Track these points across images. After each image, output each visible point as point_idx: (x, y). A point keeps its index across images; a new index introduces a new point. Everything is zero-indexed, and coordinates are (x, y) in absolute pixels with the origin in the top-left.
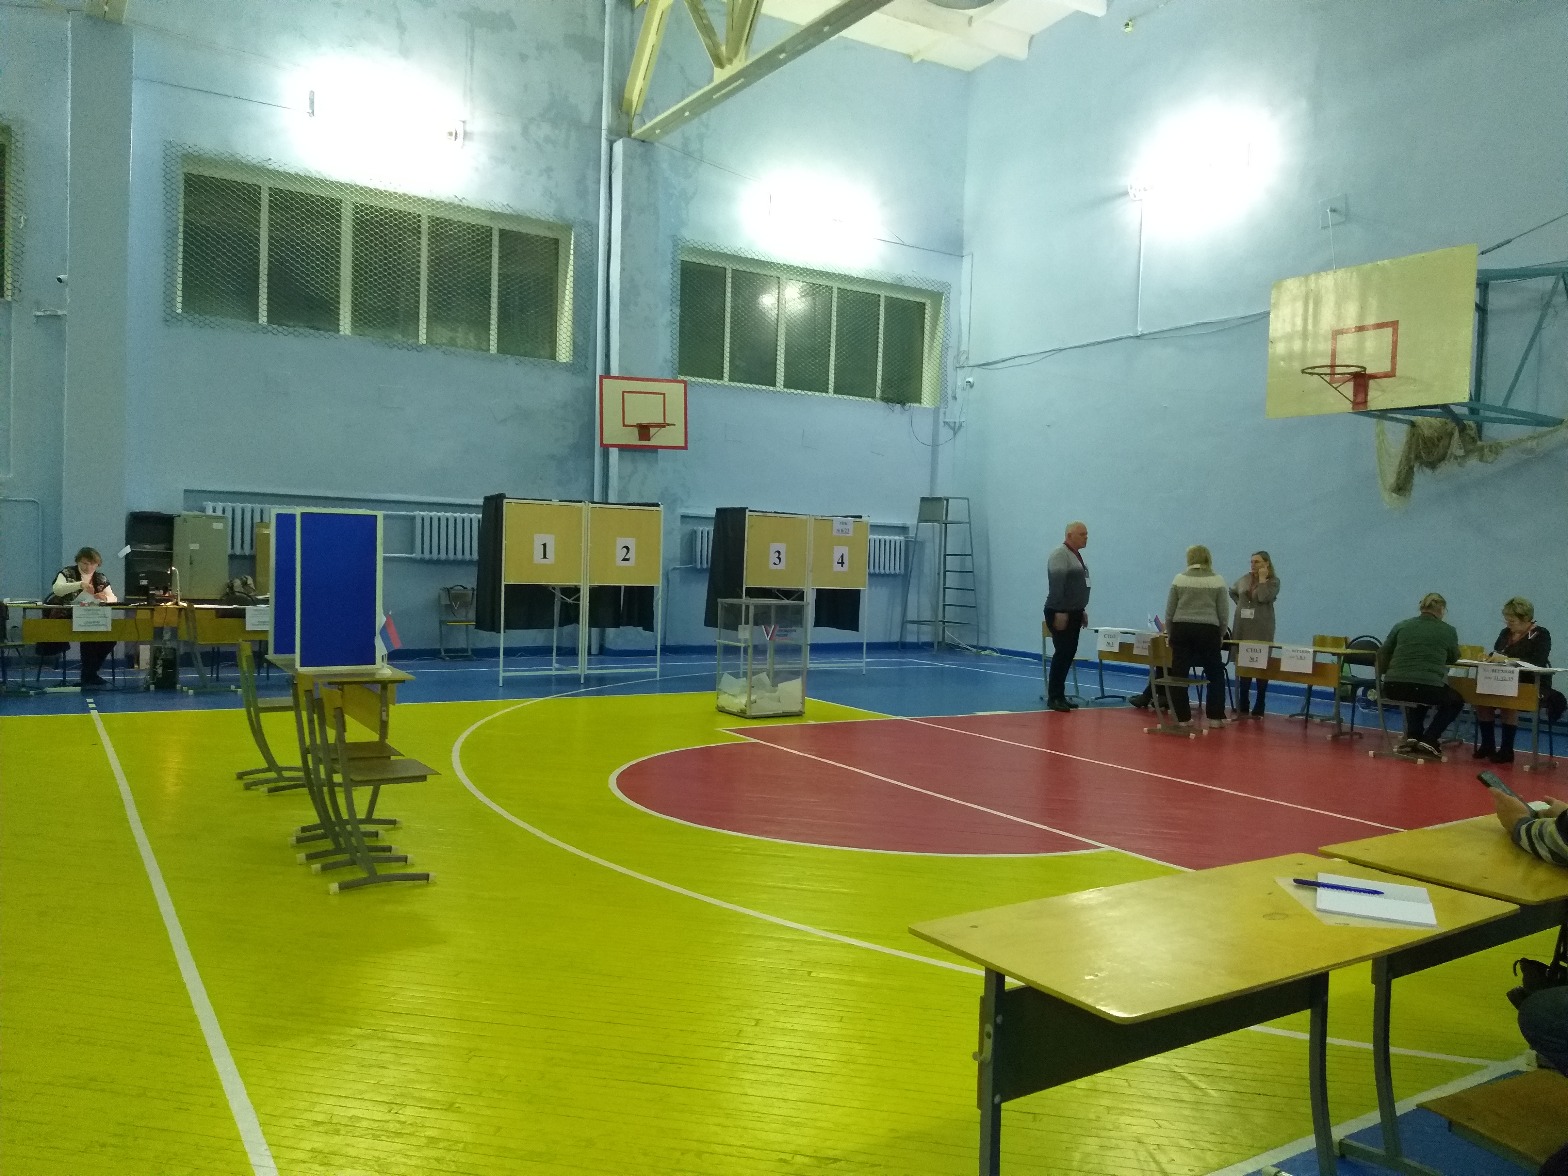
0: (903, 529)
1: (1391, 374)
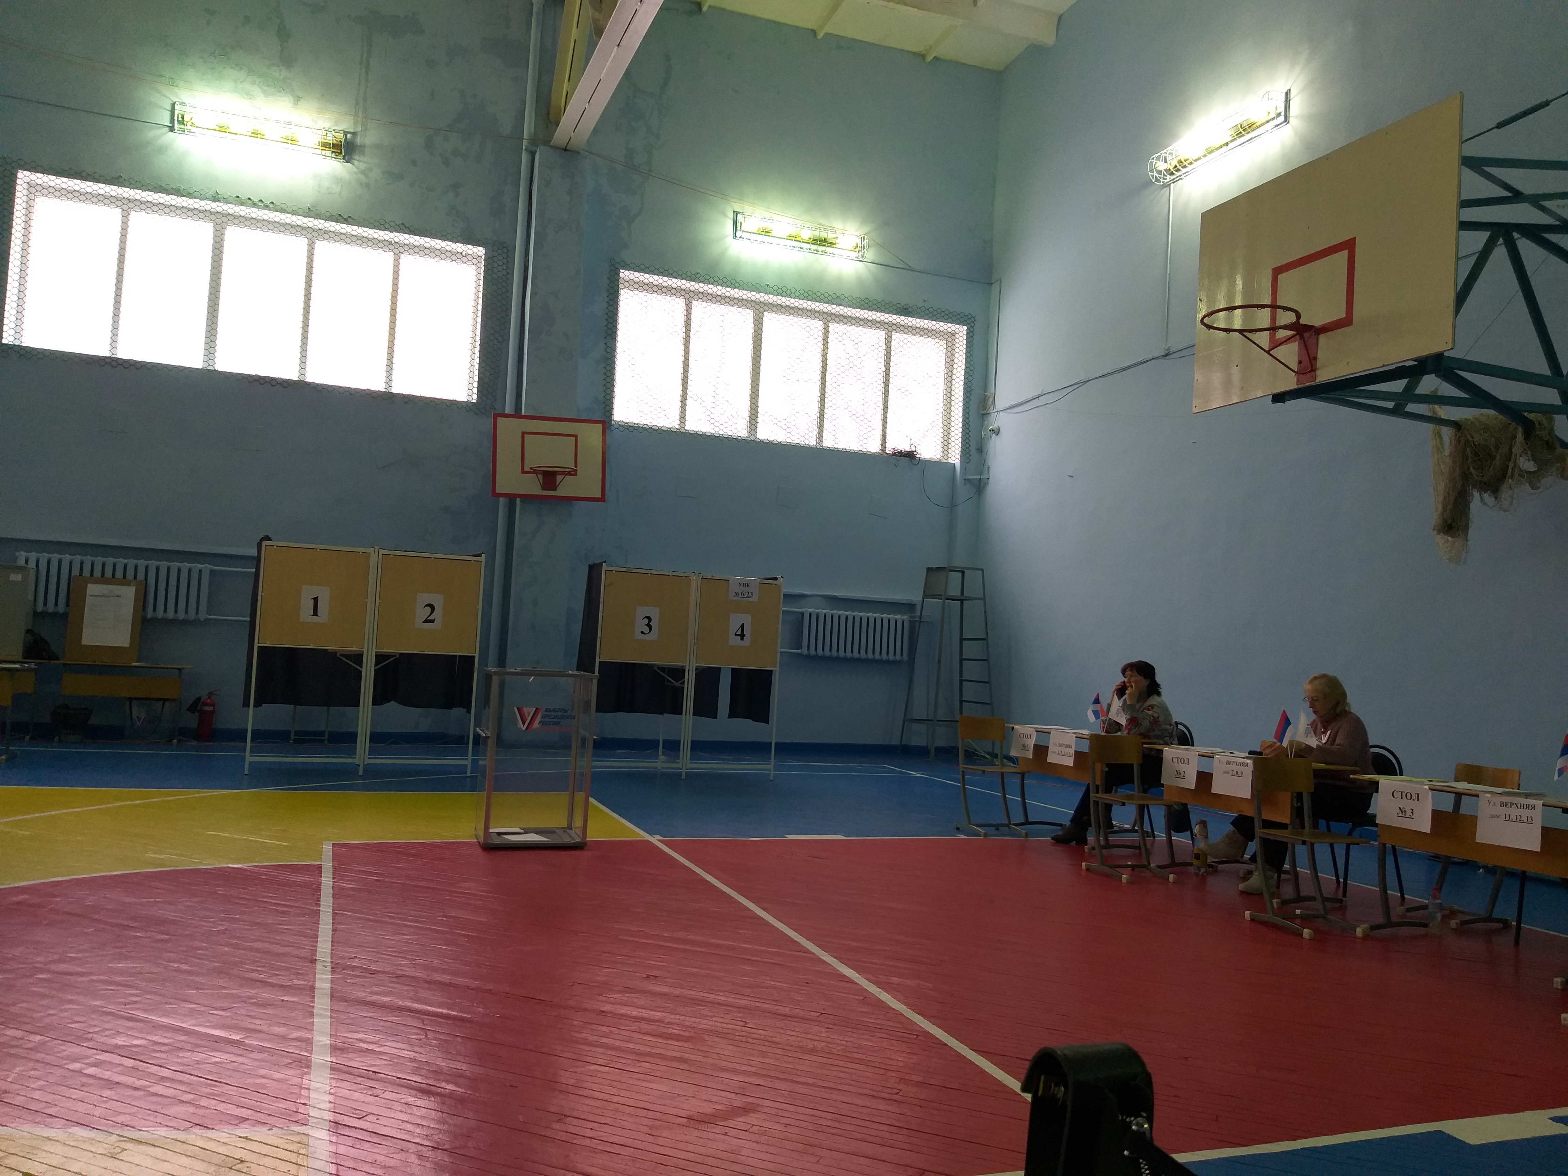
0: (909, 607)
1: (1346, 322)
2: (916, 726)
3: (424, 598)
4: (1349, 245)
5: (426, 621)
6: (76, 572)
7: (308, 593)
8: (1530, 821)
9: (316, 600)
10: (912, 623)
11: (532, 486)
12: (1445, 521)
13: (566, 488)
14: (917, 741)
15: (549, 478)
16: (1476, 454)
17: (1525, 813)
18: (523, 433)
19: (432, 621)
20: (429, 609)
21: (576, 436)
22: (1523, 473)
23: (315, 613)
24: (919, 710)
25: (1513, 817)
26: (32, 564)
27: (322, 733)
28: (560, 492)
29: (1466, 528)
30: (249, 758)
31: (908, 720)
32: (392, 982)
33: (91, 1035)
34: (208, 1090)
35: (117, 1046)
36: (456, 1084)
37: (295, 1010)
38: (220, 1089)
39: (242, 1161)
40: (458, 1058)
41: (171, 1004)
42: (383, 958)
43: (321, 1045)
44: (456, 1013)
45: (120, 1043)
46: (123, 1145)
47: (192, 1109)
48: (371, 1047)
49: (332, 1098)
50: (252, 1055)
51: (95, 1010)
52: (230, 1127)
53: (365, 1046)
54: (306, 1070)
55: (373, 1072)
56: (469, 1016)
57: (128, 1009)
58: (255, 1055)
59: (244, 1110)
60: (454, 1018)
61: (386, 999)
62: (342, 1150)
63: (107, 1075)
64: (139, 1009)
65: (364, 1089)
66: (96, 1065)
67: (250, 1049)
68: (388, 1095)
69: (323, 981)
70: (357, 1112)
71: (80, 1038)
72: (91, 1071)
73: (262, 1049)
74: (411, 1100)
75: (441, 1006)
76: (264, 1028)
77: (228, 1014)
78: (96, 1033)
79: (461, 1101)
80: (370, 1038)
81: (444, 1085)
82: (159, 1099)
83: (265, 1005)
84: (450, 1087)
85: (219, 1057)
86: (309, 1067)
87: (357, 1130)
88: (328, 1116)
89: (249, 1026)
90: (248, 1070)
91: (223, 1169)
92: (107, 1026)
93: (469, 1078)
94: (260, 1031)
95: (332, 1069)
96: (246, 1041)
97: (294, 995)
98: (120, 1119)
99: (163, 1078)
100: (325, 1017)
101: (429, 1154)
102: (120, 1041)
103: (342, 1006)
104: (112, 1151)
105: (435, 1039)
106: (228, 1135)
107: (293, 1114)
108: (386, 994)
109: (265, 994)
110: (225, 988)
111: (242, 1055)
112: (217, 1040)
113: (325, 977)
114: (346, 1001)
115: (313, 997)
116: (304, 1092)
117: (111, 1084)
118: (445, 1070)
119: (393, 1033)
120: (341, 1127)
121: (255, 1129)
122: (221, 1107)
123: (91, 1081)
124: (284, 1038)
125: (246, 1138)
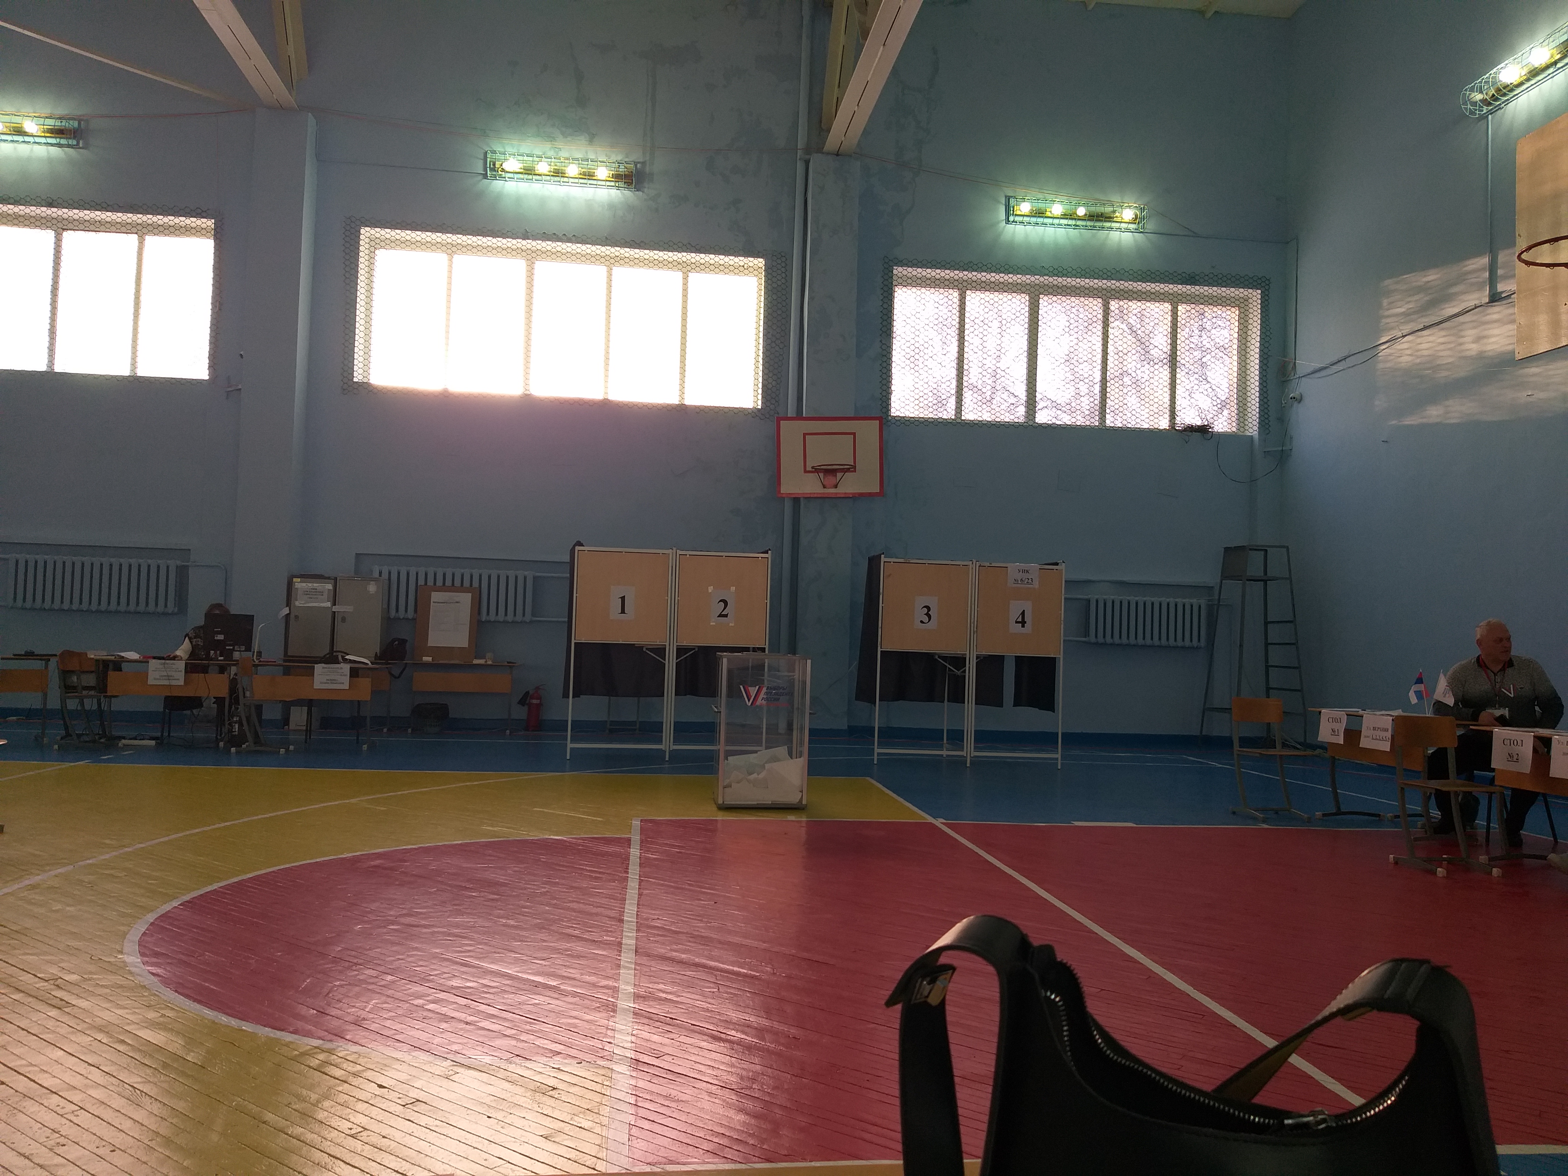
0: (1208, 590)
5: (720, 616)
6: (421, 582)
7: (616, 592)
11: (814, 485)
13: (846, 484)
14: (1217, 732)
15: (830, 476)
18: (805, 434)
19: (726, 616)
20: (722, 604)
21: (854, 434)
23: (623, 612)
24: (1221, 699)
26: (385, 575)
27: (633, 724)
28: (840, 490)
30: (570, 745)
31: (1208, 709)
32: (690, 941)
33: (432, 977)
34: (528, 1027)
35: (453, 987)
36: (743, 1032)
37: (604, 961)
38: (538, 1026)
39: (554, 1089)
40: (747, 1010)
41: (498, 953)
42: (682, 921)
43: (626, 993)
44: (745, 971)
45: (455, 984)
46: (456, 1069)
47: (514, 1043)
48: (669, 997)
49: (634, 1039)
50: (566, 999)
51: (435, 956)
52: (545, 1059)
53: (664, 995)
54: (612, 1014)
55: (671, 1018)
56: (758, 974)
57: (463, 956)
58: (570, 999)
59: (558, 1045)
60: (745, 976)
61: (683, 956)
62: (641, 1084)
63: (444, 1010)
64: (472, 957)
65: (662, 1033)
66: (435, 1002)
67: (564, 994)
68: (683, 1039)
69: (629, 939)
70: (655, 1052)
71: (423, 980)
72: (431, 1006)
73: (575, 995)
74: (704, 1044)
75: (733, 964)
76: (577, 976)
77: (547, 963)
78: (436, 975)
79: (749, 1048)
80: (669, 988)
81: (733, 1033)
82: (486, 1032)
83: (579, 957)
84: (739, 1035)
85: (538, 999)
86: (614, 1011)
87: (655, 1068)
88: (631, 1054)
89: (565, 974)
90: (562, 1011)
91: (538, 1094)
92: (445, 970)
93: (756, 1028)
94: (574, 979)
95: (635, 1014)
96: (562, 987)
97: (604, 949)
98: (455, 1047)
99: (493, 1016)
100: (629, 968)
101: (719, 1092)
102: (455, 983)
103: (644, 960)
104: (447, 1073)
105: (727, 993)
106: (543, 1066)
107: (600, 1050)
108: (684, 952)
109: (579, 947)
110: (544, 941)
111: (557, 999)
112: (537, 985)
113: (631, 935)
114: (649, 956)
115: (620, 951)
116: (609, 1033)
118: (735, 1020)
119: (689, 986)
120: (640, 1063)
121: (566, 1061)
122: (539, 1042)
123: (430, 1015)
124: (594, 985)
125: (559, 1069)
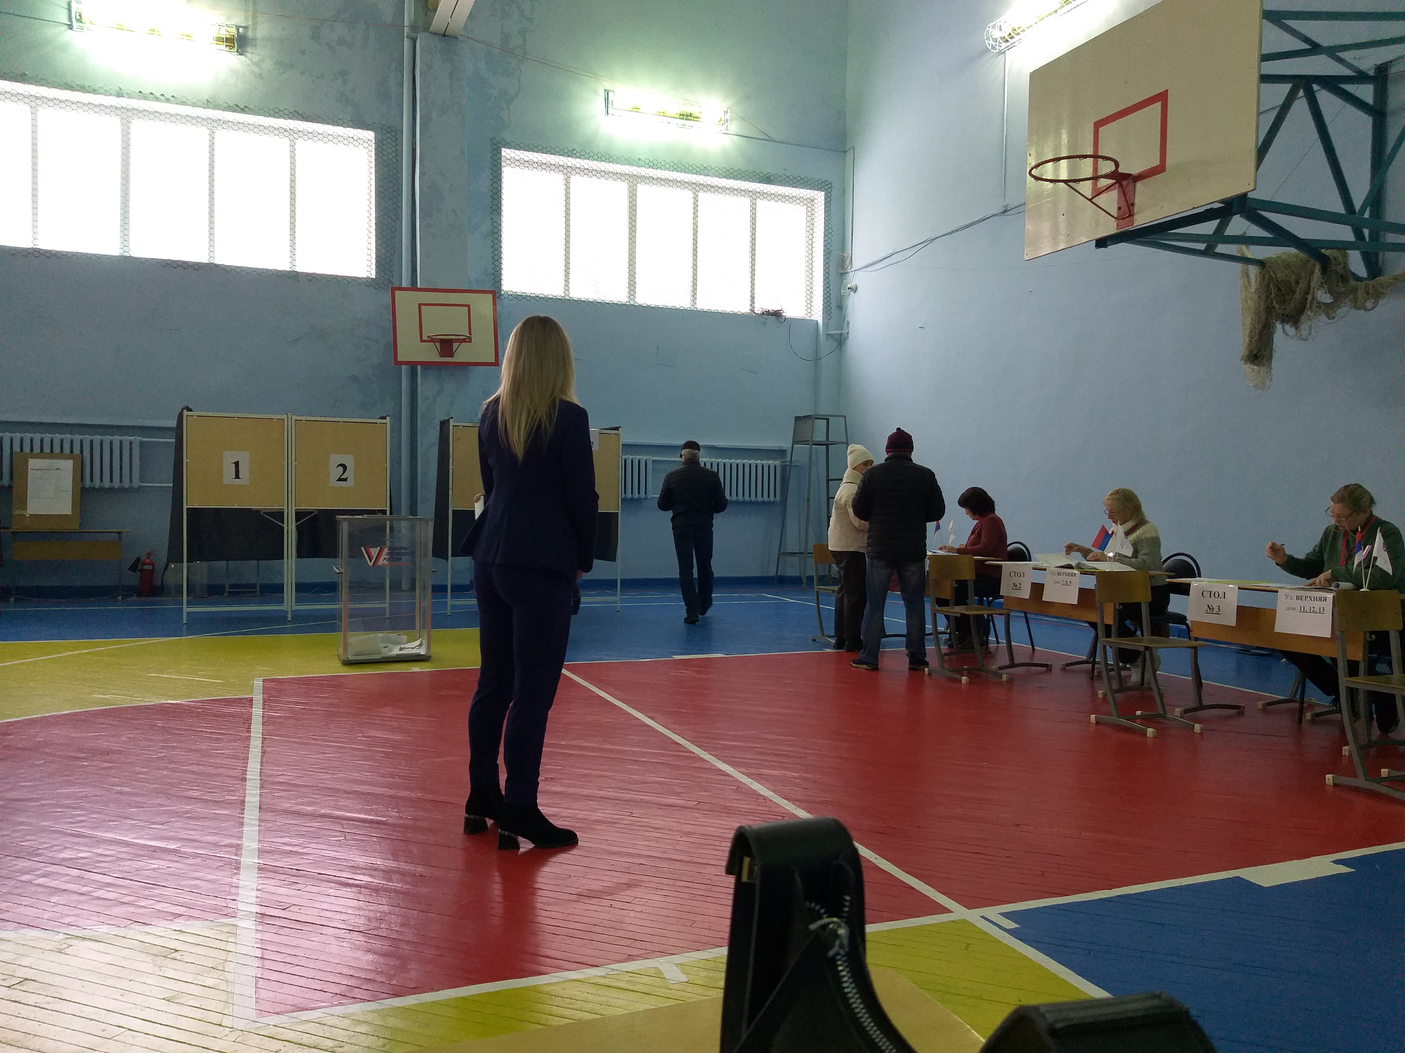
0: (780, 453)
1: (1159, 169)
2: (789, 559)
3: (336, 459)
4: (1162, 97)
5: (340, 480)
6: (17, 448)
7: (229, 459)
8: (1322, 611)
9: (237, 464)
10: (784, 468)
11: (431, 354)
12: (1251, 351)
13: (462, 354)
14: (791, 572)
15: (446, 345)
16: (1279, 290)
17: (1318, 605)
18: (420, 305)
19: (345, 480)
20: (341, 469)
21: (469, 306)
22: (1320, 305)
23: (237, 476)
24: (792, 544)
25: (1307, 609)
27: (254, 586)
28: (456, 359)
29: (1270, 358)
30: (186, 609)
31: (783, 554)
32: (315, 794)
33: (40, 851)
34: (147, 892)
35: (64, 859)
36: (371, 876)
37: (227, 821)
38: (157, 891)
39: (176, 951)
40: (373, 854)
41: (113, 821)
42: (308, 775)
43: (250, 850)
44: (372, 818)
45: (67, 856)
46: (69, 942)
47: (132, 909)
48: (295, 849)
49: (259, 893)
50: (188, 861)
51: (44, 830)
52: (165, 922)
53: (289, 848)
54: (235, 871)
55: (297, 870)
56: (385, 819)
57: (73, 827)
58: (190, 861)
59: (179, 907)
60: (371, 822)
61: (309, 808)
62: (267, 936)
63: (54, 884)
64: (85, 827)
65: (287, 885)
66: (43, 876)
67: (185, 856)
68: (310, 888)
69: (253, 796)
70: (282, 904)
71: (32, 854)
72: (41, 881)
73: (196, 856)
74: (332, 892)
75: (359, 811)
76: (199, 838)
77: (165, 827)
78: (45, 849)
79: (376, 890)
80: (294, 841)
81: (360, 877)
82: (101, 902)
83: (198, 818)
84: (367, 879)
85: (155, 864)
86: (238, 869)
87: (281, 919)
88: (257, 909)
89: (184, 837)
90: (183, 873)
91: (159, 958)
92: (56, 843)
93: (383, 871)
94: (195, 841)
95: (260, 869)
96: (182, 850)
97: (225, 808)
98: (66, 920)
99: (109, 885)
100: (253, 825)
101: (348, 936)
102: (66, 854)
103: (269, 816)
104: (59, 947)
105: (354, 840)
106: (164, 930)
107: (223, 908)
108: (310, 804)
109: (199, 809)
110: (162, 806)
111: (177, 862)
112: (155, 850)
113: (254, 792)
114: (273, 811)
115: (243, 810)
116: (233, 890)
117: (57, 891)
118: (362, 865)
119: (315, 836)
120: (266, 917)
121: (188, 922)
122: (159, 906)
123: (39, 889)
124: (216, 845)
125: (181, 931)
